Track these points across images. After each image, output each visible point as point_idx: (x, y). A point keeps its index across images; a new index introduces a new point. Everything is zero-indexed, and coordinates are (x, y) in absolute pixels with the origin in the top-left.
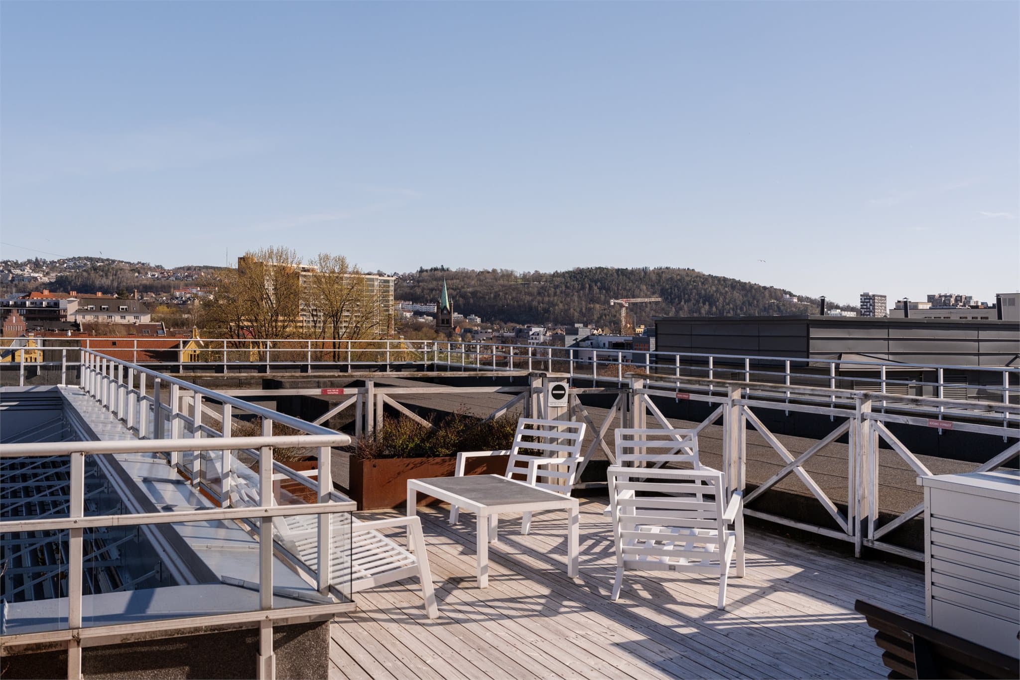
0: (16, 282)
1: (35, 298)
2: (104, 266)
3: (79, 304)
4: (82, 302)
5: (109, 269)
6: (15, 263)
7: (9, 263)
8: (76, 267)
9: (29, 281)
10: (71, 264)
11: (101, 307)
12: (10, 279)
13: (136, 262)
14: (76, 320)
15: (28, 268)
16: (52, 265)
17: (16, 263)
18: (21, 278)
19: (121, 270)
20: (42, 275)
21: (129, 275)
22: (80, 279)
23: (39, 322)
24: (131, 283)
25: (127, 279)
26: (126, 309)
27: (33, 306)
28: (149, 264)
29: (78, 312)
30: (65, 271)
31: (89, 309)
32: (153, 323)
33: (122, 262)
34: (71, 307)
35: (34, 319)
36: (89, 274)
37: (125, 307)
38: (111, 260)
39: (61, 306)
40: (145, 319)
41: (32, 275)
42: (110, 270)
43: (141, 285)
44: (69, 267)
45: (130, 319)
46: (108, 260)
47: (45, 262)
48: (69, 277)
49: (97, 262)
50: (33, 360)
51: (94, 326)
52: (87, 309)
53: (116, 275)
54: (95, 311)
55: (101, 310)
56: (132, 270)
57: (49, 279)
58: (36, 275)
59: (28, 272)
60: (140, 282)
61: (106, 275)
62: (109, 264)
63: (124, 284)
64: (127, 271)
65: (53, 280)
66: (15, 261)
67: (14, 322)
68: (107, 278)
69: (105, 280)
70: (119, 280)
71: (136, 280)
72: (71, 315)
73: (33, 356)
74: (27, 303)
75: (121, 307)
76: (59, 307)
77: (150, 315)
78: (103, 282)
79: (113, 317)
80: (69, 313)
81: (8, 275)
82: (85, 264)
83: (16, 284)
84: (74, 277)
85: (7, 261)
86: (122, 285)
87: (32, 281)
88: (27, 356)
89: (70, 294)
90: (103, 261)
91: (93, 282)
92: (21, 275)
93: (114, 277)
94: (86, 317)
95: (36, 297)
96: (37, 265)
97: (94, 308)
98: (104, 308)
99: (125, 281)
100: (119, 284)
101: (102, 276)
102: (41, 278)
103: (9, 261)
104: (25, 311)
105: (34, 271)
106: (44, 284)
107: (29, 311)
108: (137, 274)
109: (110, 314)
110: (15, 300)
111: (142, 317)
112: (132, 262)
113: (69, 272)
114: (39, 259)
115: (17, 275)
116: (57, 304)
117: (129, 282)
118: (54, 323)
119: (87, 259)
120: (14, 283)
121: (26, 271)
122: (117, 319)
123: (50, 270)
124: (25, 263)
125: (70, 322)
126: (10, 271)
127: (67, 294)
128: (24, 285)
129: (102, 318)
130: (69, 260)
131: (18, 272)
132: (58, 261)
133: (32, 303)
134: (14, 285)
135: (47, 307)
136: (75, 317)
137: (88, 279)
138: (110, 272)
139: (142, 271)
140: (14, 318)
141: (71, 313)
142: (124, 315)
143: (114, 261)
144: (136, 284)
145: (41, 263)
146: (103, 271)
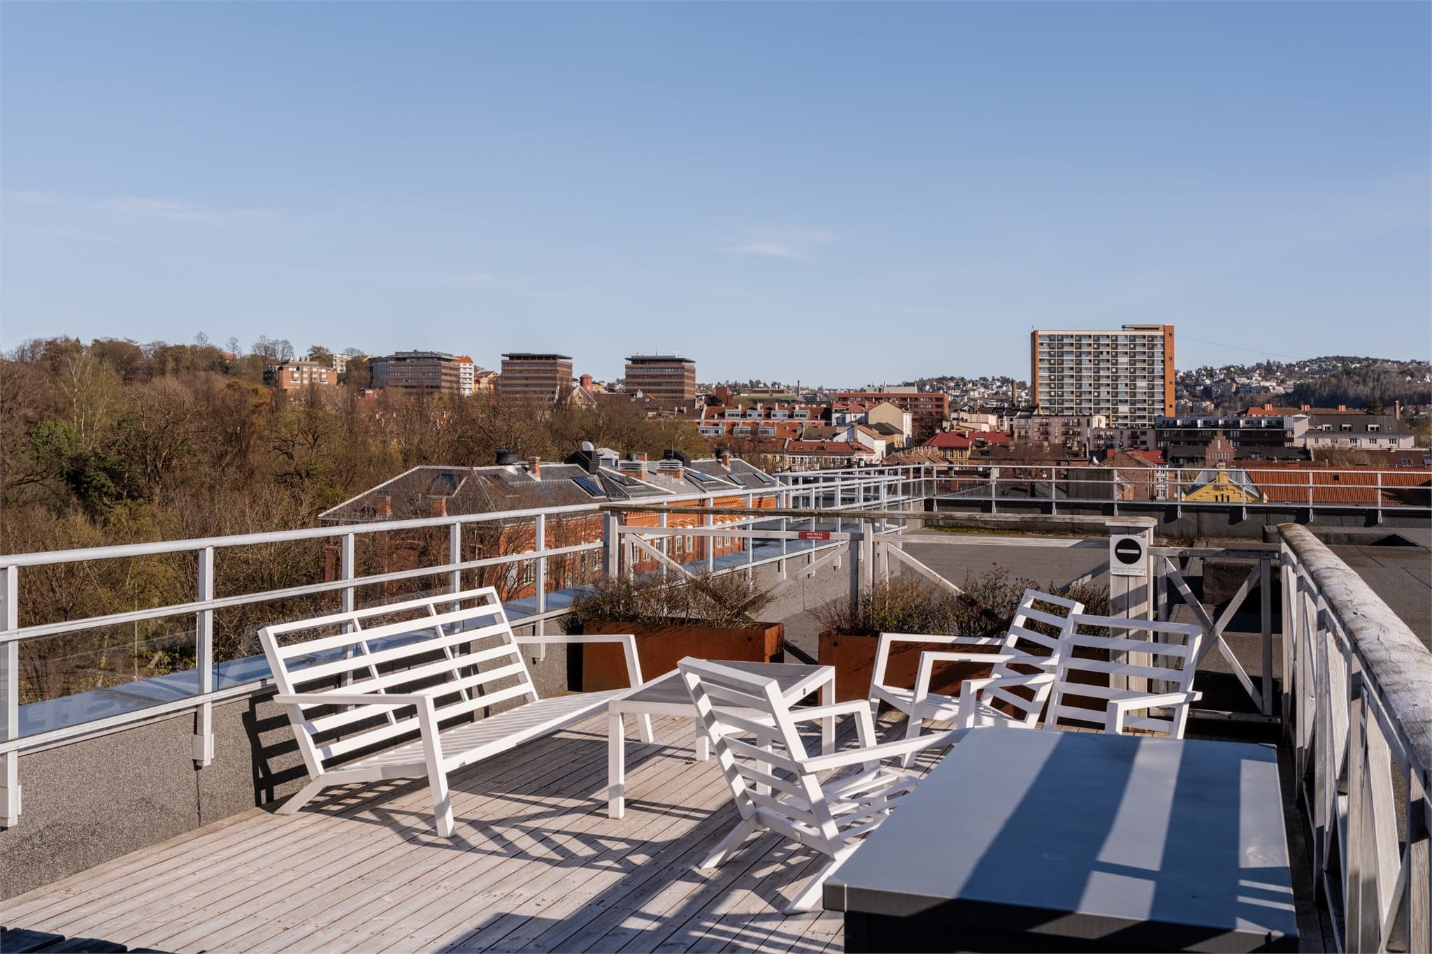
0: (1241, 394)
1: (1254, 416)
2: (1360, 368)
3: (1311, 423)
4: (1315, 419)
5: (1367, 372)
6: (1240, 369)
7: (1232, 369)
8: (1322, 371)
9: (1259, 393)
10: (1315, 367)
11: (1341, 426)
12: (1234, 390)
13: (1408, 361)
14: (1305, 445)
15: (1256, 376)
16: (1289, 370)
17: (1242, 369)
18: (1247, 389)
19: (1385, 373)
20: (1275, 384)
21: (1397, 380)
22: (1327, 387)
23: (1257, 448)
24: (1399, 391)
25: (1395, 385)
26: (1377, 428)
27: (1248, 425)
28: (1428, 363)
29: (1309, 433)
30: (1306, 377)
31: (1324, 429)
32: (1417, 449)
33: (1388, 361)
34: (1299, 427)
35: (1251, 444)
36: (1339, 380)
37: (1375, 426)
38: (1372, 359)
39: (1286, 426)
40: (1407, 444)
41: (1262, 384)
42: (1370, 374)
43: (1415, 393)
44: (1312, 372)
45: (1383, 443)
46: (1367, 359)
47: (1279, 366)
48: (1312, 386)
49: (1352, 362)
50: (1225, 500)
51: (1327, 454)
52: (1321, 430)
53: (1378, 380)
54: (1333, 432)
55: (1341, 430)
56: (1401, 373)
57: (1285, 388)
58: (1267, 384)
59: (1256, 380)
60: (1413, 390)
61: (1364, 381)
62: (1369, 366)
63: (1391, 393)
64: (1394, 375)
65: (1290, 391)
66: (1240, 366)
67: (1219, 447)
68: (1365, 385)
69: (1362, 388)
70: (1383, 387)
71: (1407, 386)
72: (1299, 438)
73: (1225, 493)
74: (1241, 422)
75: (1369, 426)
76: (1283, 428)
77: (1413, 437)
78: (1359, 391)
79: (1358, 441)
80: (1296, 436)
81: (1231, 385)
82: (1335, 367)
83: (1241, 397)
84: (1318, 386)
85: (1230, 367)
86: (1387, 394)
87: (1262, 393)
88: (1218, 493)
89: (1300, 409)
90: (1359, 361)
91: (1345, 391)
92: (1248, 385)
93: (1376, 383)
94: (1320, 440)
95: (1254, 414)
96: (1268, 370)
97: (1331, 429)
98: (1345, 428)
99: (1392, 388)
100: (1383, 392)
101: (1358, 383)
102: (1274, 388)
103: (1233, 367)
104: (1238, 433)
105: (1265, 378)
106: (1277, 396)
107: (1245, 433)
108: (1409, 378)
109: (1354, 436)
110: (1226, 418)
111: (1401, 440)
112: (1402, 361)
113: (1313, 378)
114: (1271, 362)
115: (1242, 384)
116: (1280, 423)
117: (1397, 390)
118: (1275, 448)
119: (1337, 359)
120: (1239, 395)
121: (1254, 378)
122: (1365, 443)
123: (1287, 377)
124: (1253, 368)
125: (1297, 448)
126: (1233, 380)
127: (1297, 409)
128: (1252, 398)
129: (1345, 442)
130: (1311, 361)
131: (1245, 380)
132: (1297, 363)
133: (1247, 422)
134: (1238, 399)
135: (1267, 427)
136: (1305, 441)
137: (1338, 387)
138: (1370, 377)
139: (1416, 373)
140: (1219, 443)
141: (1300, 434)
142: (1374, 437)
143: (1375, 361)
144: (1408, 392)
145: (1275, 368)
146: (1359, 375)
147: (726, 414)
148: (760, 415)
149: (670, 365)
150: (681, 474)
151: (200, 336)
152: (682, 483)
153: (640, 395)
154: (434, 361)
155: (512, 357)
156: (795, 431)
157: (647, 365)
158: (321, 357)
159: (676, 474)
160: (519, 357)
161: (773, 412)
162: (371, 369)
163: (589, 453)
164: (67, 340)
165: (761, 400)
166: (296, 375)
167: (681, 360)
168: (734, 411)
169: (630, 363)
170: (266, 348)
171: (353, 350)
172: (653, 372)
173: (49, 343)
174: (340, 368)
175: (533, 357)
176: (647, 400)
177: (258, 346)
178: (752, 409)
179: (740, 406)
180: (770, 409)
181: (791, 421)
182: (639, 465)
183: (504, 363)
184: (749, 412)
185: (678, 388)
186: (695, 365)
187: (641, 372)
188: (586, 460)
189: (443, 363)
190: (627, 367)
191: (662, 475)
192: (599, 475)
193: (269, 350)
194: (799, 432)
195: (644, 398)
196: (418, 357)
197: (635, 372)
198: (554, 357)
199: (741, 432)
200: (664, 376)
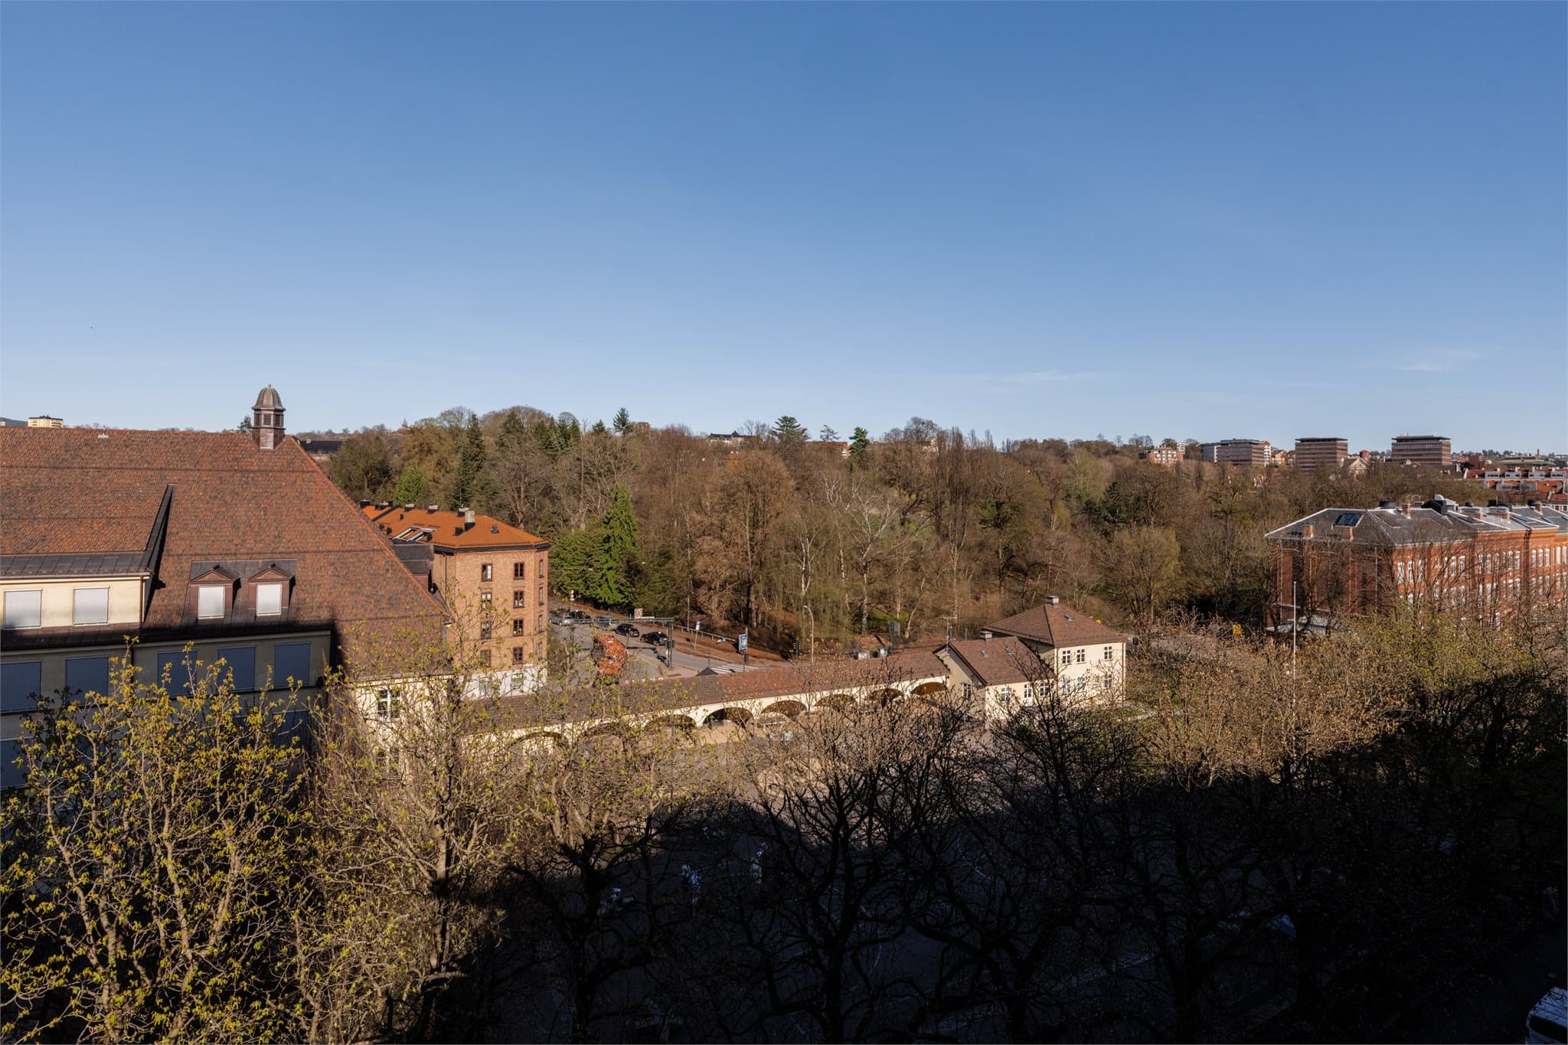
147: (1486, 475)
148: (1518, 476)
149: (1430, 442)
150: (1508, 516)
151: (1100, 436)
152: (1509, 522)
153: (1408, 463)
154: (1249, 444)
155: (1302, 440)
156: (1556, 487)
157: (1410, 443)
158: (1170, 444)
159: (1504, 516)
160: (1308, 440)
161: (1530, 473)
162: (1202, 451)
163: (1441, 502)
164: (1031, 440)
165: (1518, 465)
166: (1158, 456)
167: (1439, 439)
168: (1494, 473)
169: (1395, 441)
170: (1137, 441)
171: (1190, 440)
172: (1415, 447)
173: (1022, 442)
174: (1181, 450)
175: (1318, 440)
176: (1415, 466)
177: (1132, 440)
178: (1509, 471)
179: (1499, 470)
180: (1527, 471)
181: (1547, 479)
182: (1478, 510)
183: (1297, 444)
184: (1507, 473)
185: (1437, 457)
186: (1451, 441)
187: (1405, 447)
188: (1439, 506)
189: (1254, 446)
190: (1393, 444)
191: (1492, 517)
192: (1448, 515)
193: (1138, 441)
194: (1559, 488)
195: (1412, 465)
196: (1236, 443)
197: (1399, 447)
198: (1335, 440)
199: (1504, 487)
200: (1425, 450)
